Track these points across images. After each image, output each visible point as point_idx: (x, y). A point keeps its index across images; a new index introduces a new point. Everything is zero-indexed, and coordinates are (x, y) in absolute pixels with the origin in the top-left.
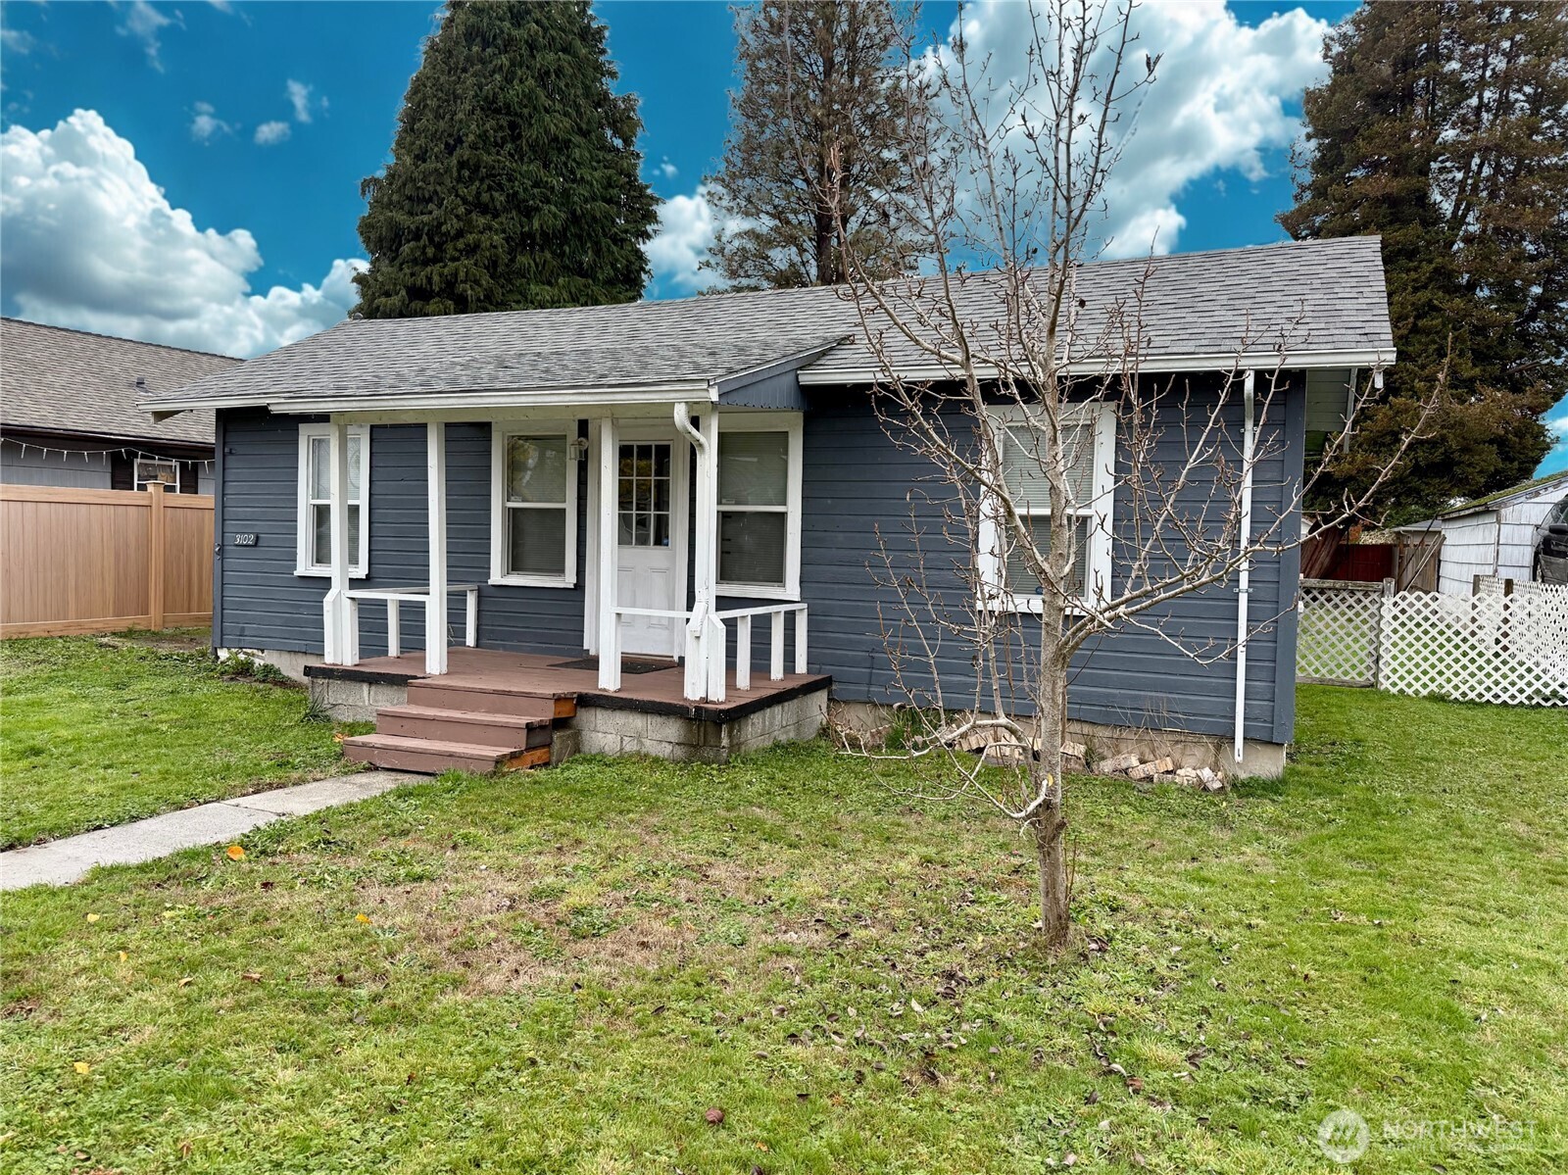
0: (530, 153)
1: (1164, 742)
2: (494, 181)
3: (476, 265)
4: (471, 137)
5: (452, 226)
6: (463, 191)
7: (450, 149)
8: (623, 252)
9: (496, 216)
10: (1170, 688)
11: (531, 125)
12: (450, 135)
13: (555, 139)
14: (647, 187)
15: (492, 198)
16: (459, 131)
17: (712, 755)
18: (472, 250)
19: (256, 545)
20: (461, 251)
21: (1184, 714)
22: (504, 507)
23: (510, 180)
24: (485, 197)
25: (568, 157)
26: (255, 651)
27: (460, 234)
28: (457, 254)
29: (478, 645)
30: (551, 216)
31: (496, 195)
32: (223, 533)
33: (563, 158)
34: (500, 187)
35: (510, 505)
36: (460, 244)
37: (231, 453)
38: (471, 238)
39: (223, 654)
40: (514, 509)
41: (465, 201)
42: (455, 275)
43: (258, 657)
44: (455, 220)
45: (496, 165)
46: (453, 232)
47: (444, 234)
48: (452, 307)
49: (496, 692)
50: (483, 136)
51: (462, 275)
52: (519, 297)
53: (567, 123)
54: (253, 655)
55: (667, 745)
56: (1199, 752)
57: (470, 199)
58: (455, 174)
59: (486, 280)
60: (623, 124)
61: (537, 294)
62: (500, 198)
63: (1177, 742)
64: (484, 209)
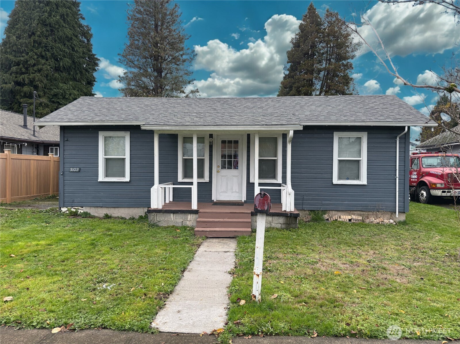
0: (58, 40)
1: (379, 214)
2: (46, 49)
3: (41, 76)
4: (39, 33)
5: (32, 62)
6: (35, 51)
7: (30, 36)
8: (89, 75)
9: (47, 60)
10: (381, 201)
11: (58, 31)
12: (29, 31)
13: (67, 37)
14: (95, 55)
15: (46, 54)
16: (33, 30)
17: (294, 226)
18: (39, 71)
19: (79, 172)
20: (36, 71)
21: (385, 207)
22: (182, 158)
23: (51, 48)
24: (43, 53)
25: (72, 43)
26: (79, 208)
27: (34, 65)
28: (34, 72)
29: (173, 201)
30: (67, 62)
31: (47, 53)
32: (64, 168)
33: (70, 44)
34: (48, 51)
35: (184, 158)
36: (35, 68)
37: (67, 140)
38: (40, 67)
39: (64, 209)
40: (185, 159)
41: (36, 54)
42: (34, 78)
43: (80, 209)
44: (33, 60)
45: (47, 43)
46: (32, 64)
47: (29, 64)
48: (33, 89)
49: (231, 213)
50: (42, 33)
51: (37, 79)
52: (55, 87)
53: (71, 32)
54: (78, 209)
55: (279, 224)
56: (387, 216)
57: (38, 54)
58: (32, 45)
59: (45, 81)
60: (87, 35)
61: (62, 87)
62: (49, 54)
63: (382, 214)
64: (43, 57)
